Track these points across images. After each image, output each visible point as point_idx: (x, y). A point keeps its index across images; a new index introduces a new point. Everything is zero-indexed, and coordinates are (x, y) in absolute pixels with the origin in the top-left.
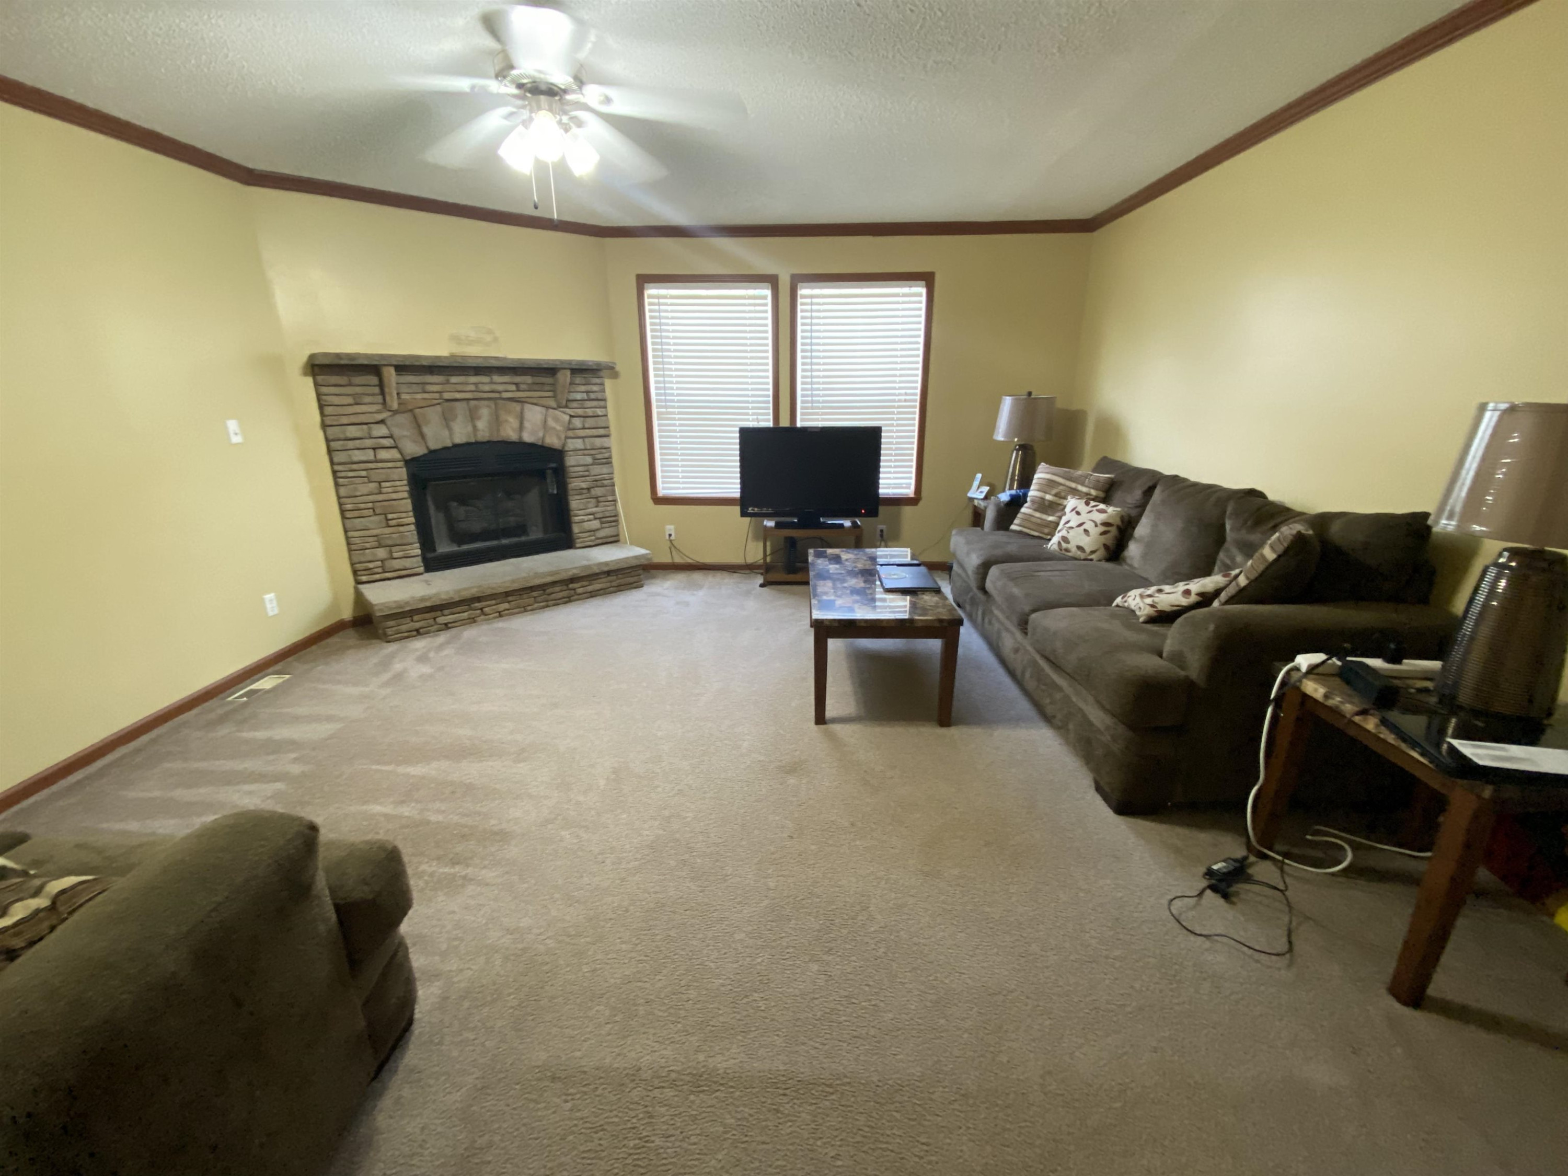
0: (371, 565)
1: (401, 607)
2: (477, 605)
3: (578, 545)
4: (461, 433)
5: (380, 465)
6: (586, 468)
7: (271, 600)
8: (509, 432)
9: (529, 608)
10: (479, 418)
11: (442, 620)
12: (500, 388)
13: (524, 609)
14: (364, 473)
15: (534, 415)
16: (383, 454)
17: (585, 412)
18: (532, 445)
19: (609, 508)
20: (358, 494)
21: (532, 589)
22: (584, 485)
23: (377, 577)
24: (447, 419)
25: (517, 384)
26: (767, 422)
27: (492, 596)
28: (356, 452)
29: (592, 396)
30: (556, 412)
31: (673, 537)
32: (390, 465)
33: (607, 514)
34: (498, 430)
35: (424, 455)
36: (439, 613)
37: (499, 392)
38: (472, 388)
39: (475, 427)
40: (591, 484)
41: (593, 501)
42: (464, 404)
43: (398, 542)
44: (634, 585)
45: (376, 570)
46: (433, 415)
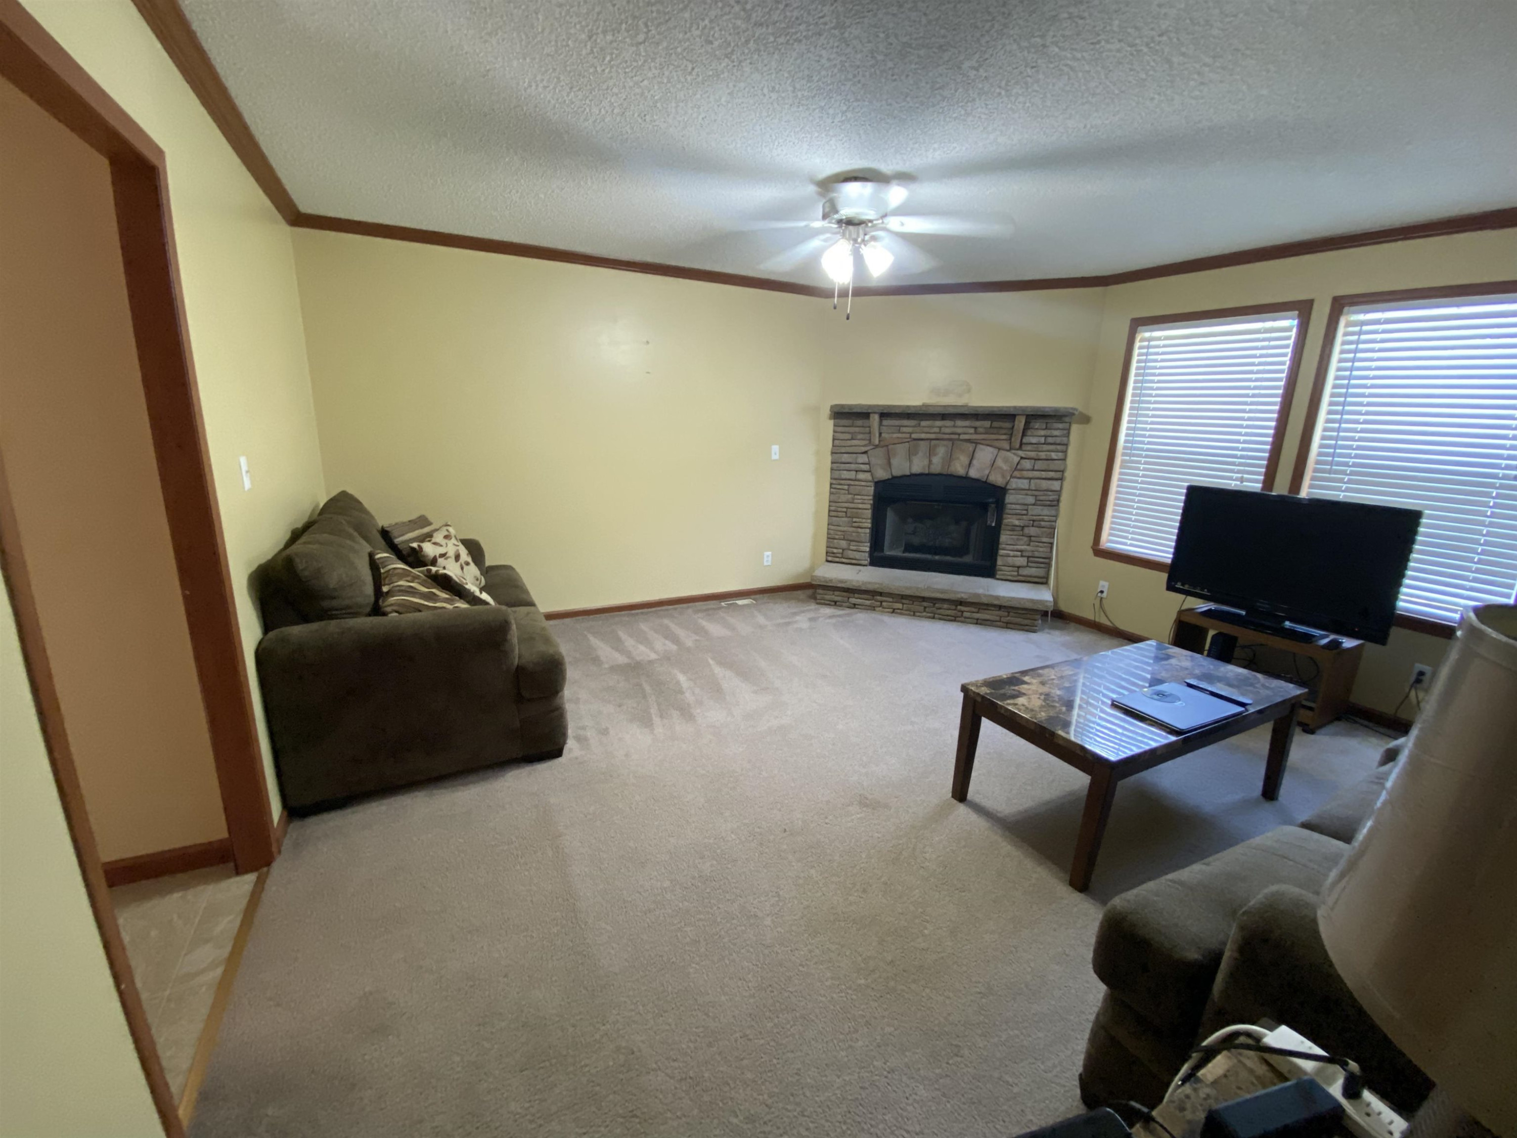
0: (835, 551)
1: (827, 582)
2: (879, 598)
3: (997, 577)
4: (918, 465)
5: (857, 483)
6: (1026, 507)
7: (768, 556)
8: (958, 468)
9: (918, 614)
10: (935, 455)
11: (853, 600)
12: (959, 430)
13: (914, 614)
14: (846, 487)
15: (985, 454)
16: (861, 476)
17: (1037, 455)
18: (977, 480)
19: (1041, 549)
20: (840, 501)
21: (924, 599)
22: (1017, 523)
23: (837, 560)
24: (911, 453)
25: (976, 428)
26: (1254, 485)
27: (890, 595)
28: (845, 472)
29: (1050, 440)
30: (1009, 454)
31: (1104, 595)
32: (863, 483)
33: (1036, 554)
34: (949, 466)
35: (888, 480)
36: (852, 595)
37: (959, 434)
38: (937, 430)
39: (930, 461)
40: (1026, 523)
41: (1026, 539)
42: (927, 443)
43: (856, 539)
44: (1027, 628)
45: (838, 555)
46: (901, 450)
